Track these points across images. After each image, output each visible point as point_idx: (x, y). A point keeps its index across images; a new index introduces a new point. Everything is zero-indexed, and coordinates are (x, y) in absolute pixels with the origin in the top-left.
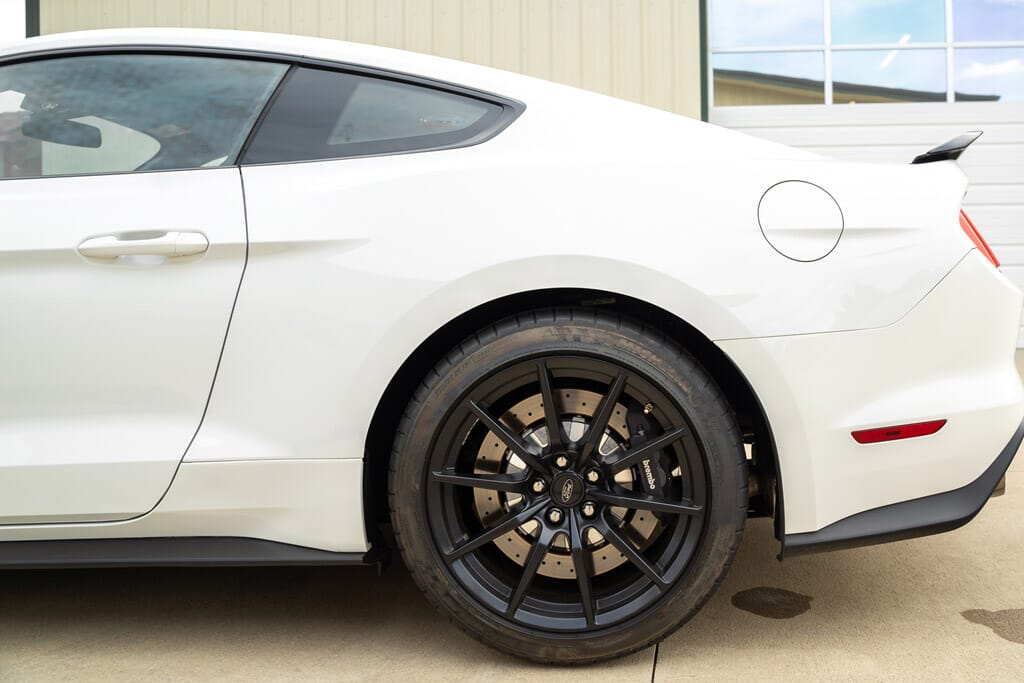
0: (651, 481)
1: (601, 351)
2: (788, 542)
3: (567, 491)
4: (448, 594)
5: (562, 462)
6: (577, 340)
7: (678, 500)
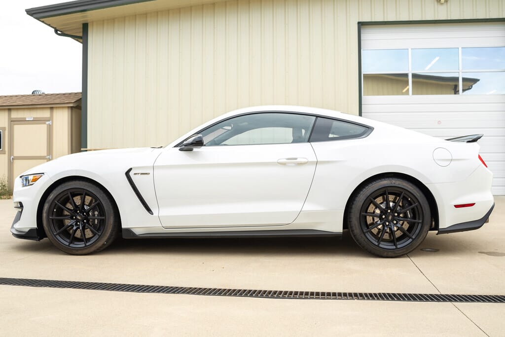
0: (409, 215)
1: (400, 186)
2: (440, 230)
3: (390, 218)
4: (364, 240)
5: (389, 211)
6: (394, 183)
7: (415, 219)
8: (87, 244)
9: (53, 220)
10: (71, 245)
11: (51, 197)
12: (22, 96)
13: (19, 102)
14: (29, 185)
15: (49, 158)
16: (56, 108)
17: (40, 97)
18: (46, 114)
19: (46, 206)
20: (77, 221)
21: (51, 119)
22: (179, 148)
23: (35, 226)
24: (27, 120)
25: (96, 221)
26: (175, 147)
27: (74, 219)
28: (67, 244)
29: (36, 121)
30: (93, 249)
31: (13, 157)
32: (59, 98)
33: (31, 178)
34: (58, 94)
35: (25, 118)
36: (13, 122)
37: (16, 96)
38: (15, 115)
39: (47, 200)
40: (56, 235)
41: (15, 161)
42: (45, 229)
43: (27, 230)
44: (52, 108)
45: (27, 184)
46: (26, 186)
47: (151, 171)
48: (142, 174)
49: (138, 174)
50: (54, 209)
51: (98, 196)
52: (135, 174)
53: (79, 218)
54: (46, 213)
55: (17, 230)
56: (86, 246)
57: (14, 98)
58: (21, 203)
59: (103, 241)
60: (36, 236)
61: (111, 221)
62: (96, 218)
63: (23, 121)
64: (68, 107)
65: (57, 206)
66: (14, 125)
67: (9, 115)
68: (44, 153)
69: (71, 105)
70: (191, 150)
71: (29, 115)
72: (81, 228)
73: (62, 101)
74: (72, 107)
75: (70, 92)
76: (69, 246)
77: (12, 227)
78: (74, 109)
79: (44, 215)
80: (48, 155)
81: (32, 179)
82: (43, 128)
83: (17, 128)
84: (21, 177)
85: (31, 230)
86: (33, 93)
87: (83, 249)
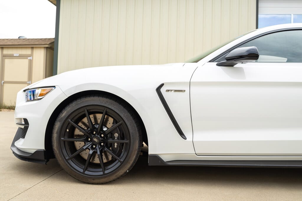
8: (106, 172)
9: (64, 142)
10: (86, 172)
11: (64, 114)
12: (11, 39)
13: (9, 43)
14: (34, 100)
15: (29, 83)
16: (36, 47)
17: (24, 40)
18: (28, 52)
19: (57, 125)
20: (94, 143)
21: (31, 55)
22: (216, 63)
23: (42, 147)
24: (15, 55)
25: (116, 144)
26: (210, 61)
27: (89, 141)
28: (82, 171)
29: (21, 57)
30: (113, 177)
31: (3, 81)
32: (38, 41)
33: (38, 91)
34: (36, 39)
35: (13, 54)
36: (4, 56)
37: (7, 39)
38: (6, 52)
39: (59, 119)
40: (69, 159)
41: (5, 84)
42: (55, 152)
43: (33, 151)
44: (32, 48)
45: (32, 99)
46: (31, 100)
47: (187, 89)
48: (176, 91)
49: (171, 90)
50: (66, 129)
51: (122, 115)
52: (168, 91)
53: (95, 140)
54: (57, 133)
55: (19, 150)
56: (104, 174)
57: (6, 41)
58: (26, 120)
59: (126, 169)
60: (44, 159)
61: (136, 146)
62: (116, 142)
63: (11, 57)
64: (44, 47)
65: (70, 125)
66: (5, 59)
67: (2, 52)
68: (25, 79)
69: (47, 46)
70: (232, 65)
71: (16, 52)
72: (99, 153)
73: (40, 43)
74: (47, 48)
75: (45, 38)
76: (83, 173)
77: (13, 145)
78: (48, 49)
79: (55, 135)
80: (28, 81)
81: (39, 93)
82: (26, 62)
83: (7, 61)
84: (25, 91)
85: (38, 152)
86: (19, 38)
87: (102, 178)
